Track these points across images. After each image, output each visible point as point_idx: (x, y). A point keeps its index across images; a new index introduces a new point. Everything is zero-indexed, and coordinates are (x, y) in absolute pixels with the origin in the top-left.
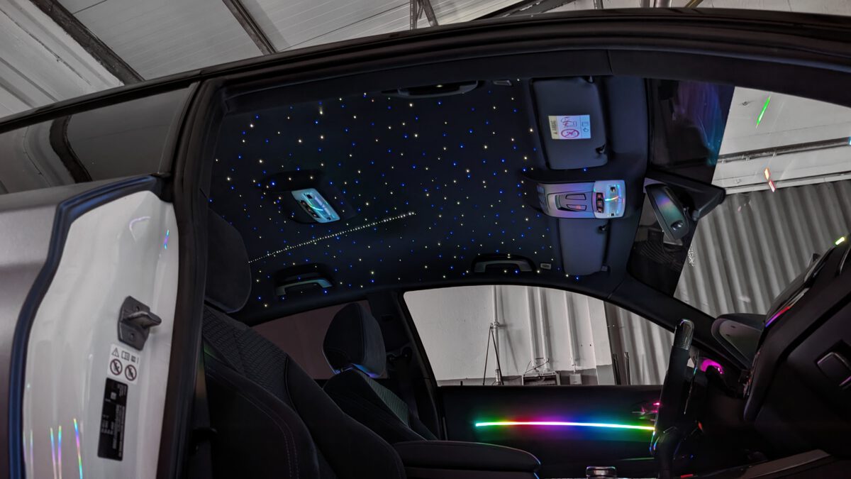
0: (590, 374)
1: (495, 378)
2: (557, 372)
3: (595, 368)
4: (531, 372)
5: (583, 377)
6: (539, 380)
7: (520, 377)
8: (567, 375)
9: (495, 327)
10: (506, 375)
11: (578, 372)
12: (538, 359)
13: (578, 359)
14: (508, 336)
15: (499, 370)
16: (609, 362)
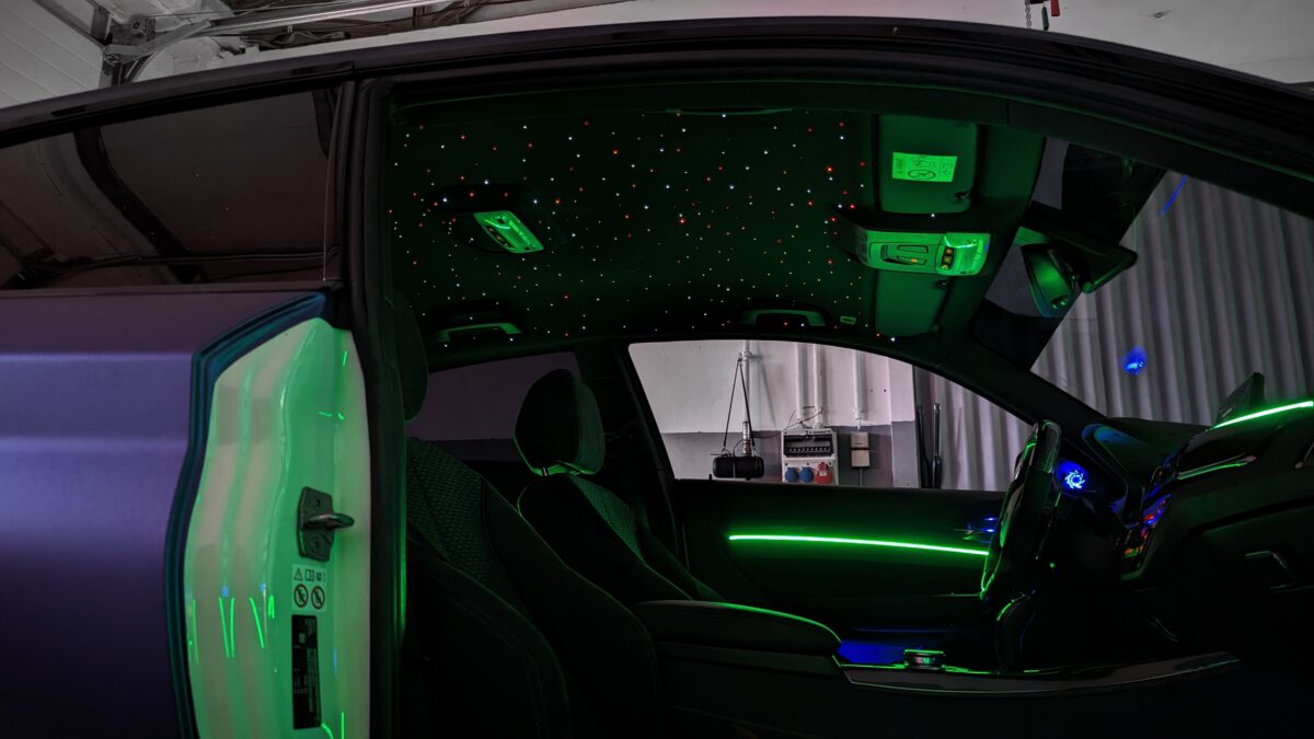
0: (882, 433)
1: (742, 434)
2: (833, 428)
3: (890, 423)
4: (796, 426)
5: (870, 436)
6: (806, 440)
7: (778, 433)
8: (847, 433)
9: (744, 358)
10: (758, 430)
11: (864, 429)
12: (806, 408)
13: (865, 410)
14: (763, 372)
15: (748, 422)
16: (912, 418)
